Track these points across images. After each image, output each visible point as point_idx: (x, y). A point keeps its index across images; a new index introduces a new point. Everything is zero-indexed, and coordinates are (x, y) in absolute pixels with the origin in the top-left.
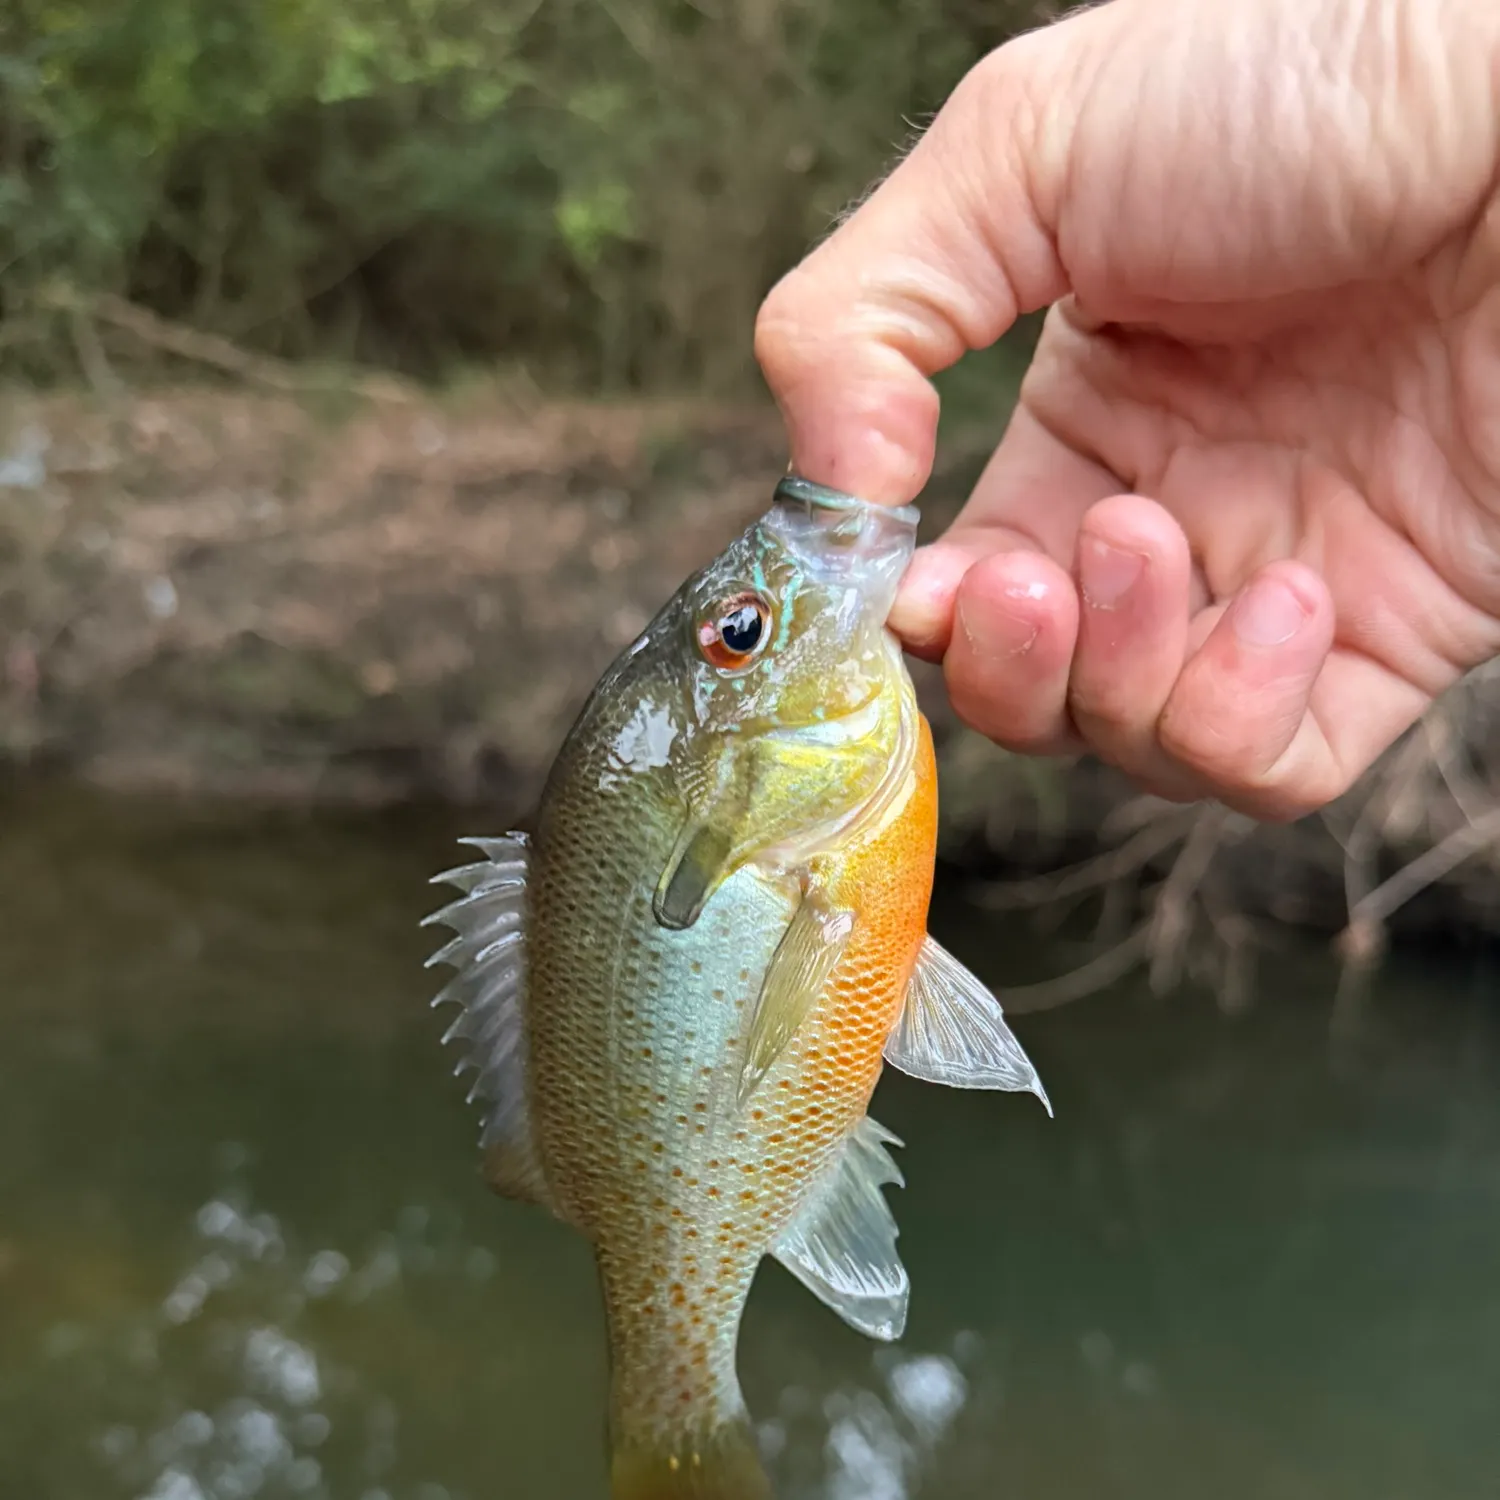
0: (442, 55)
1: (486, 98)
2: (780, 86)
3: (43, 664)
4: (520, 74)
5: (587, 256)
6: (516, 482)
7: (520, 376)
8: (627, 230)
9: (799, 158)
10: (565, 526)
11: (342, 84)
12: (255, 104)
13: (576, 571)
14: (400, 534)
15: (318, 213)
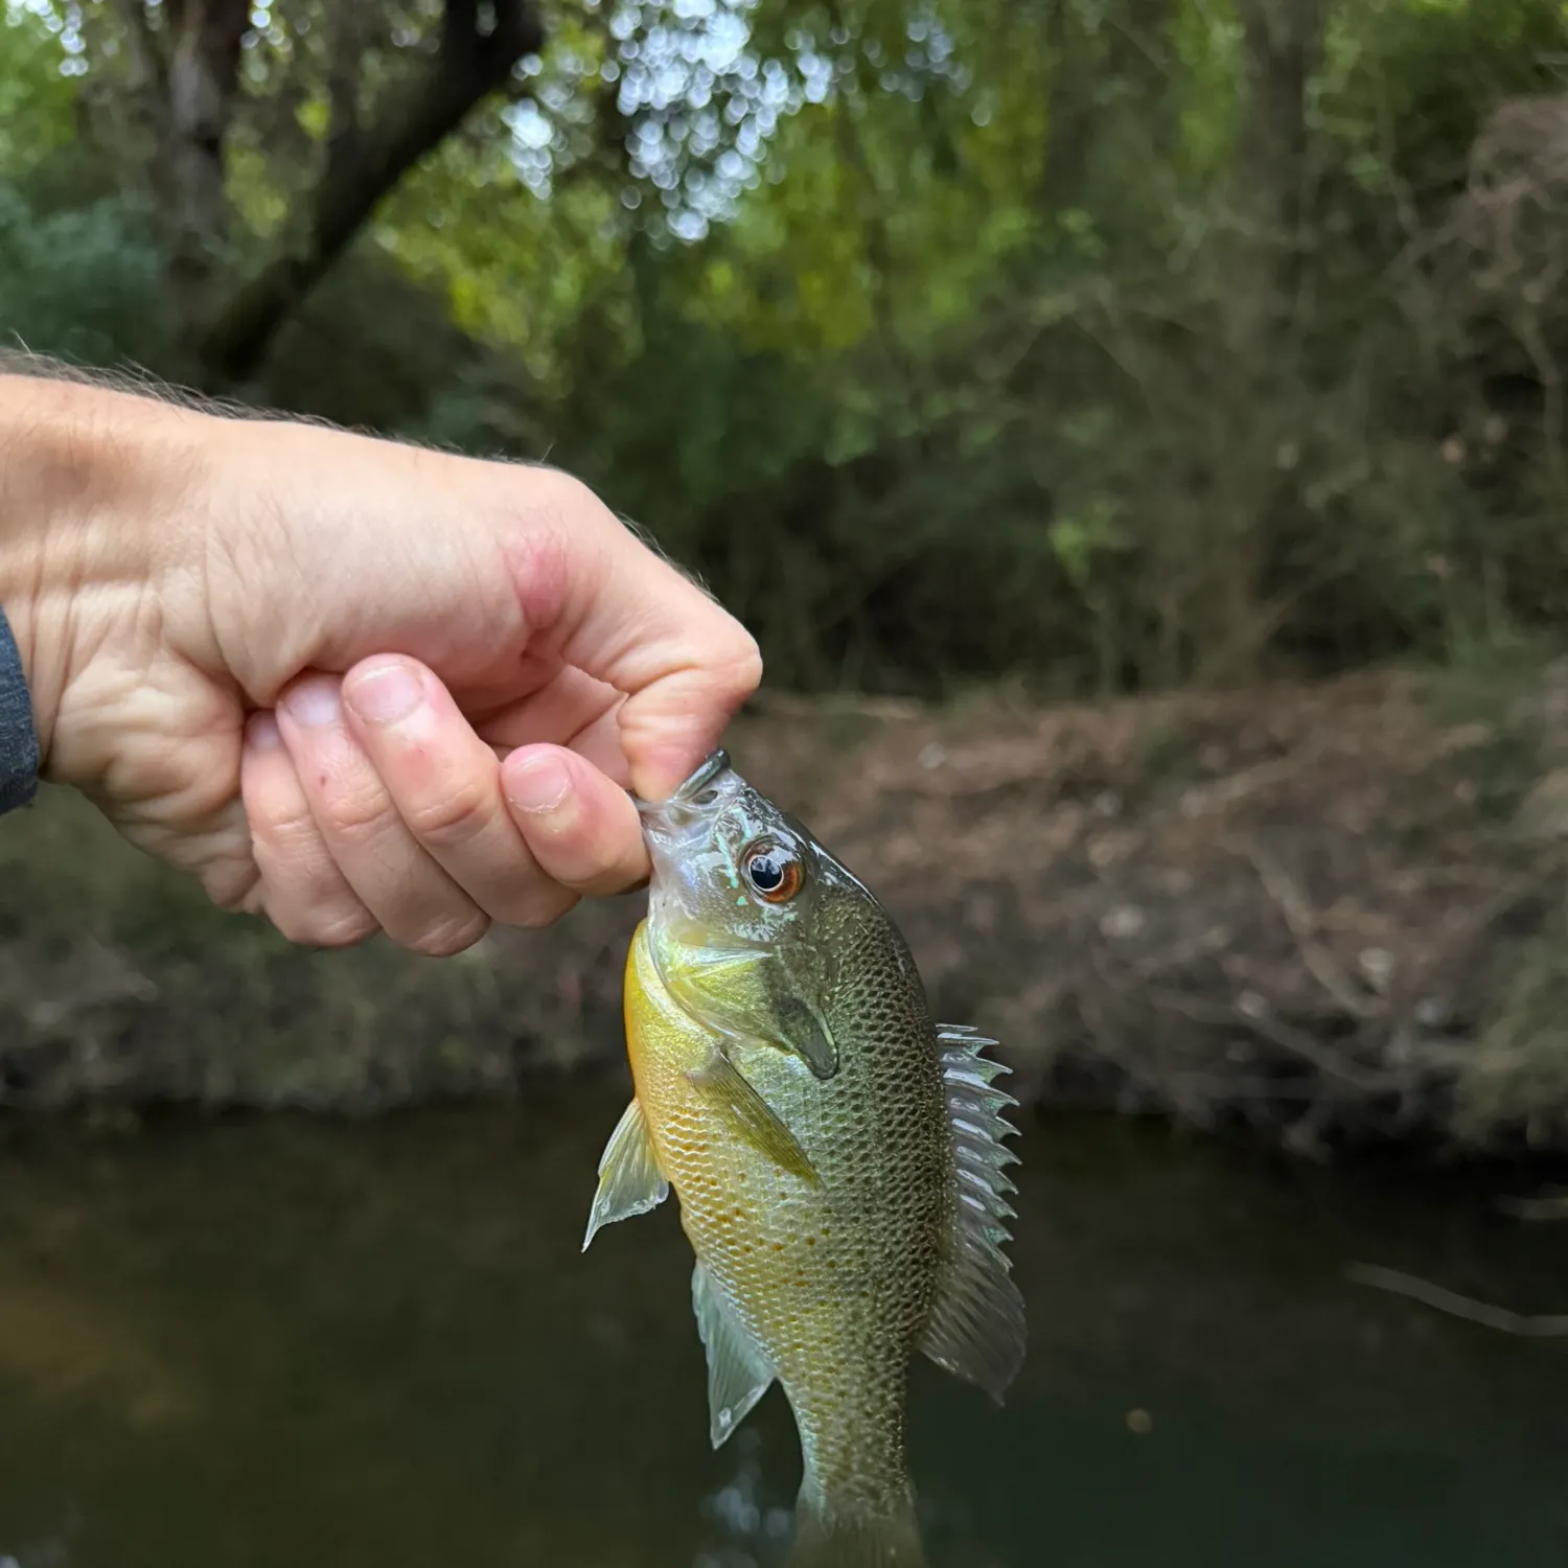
0: (939, 406)
1: (982, 436)
2: (1266, 388)
3: (585, 982)
4: (1012, 410)
5: (1078, 568)
6: (1012, 791)
7: (1014, 686)
8: (1117, 540)
9: (1287, 456)
10: (1063, 827)
11: (849, 445)
12: (774, 467)
13: (1073, 871)
14: (903, 848)
15: (829, 552)
